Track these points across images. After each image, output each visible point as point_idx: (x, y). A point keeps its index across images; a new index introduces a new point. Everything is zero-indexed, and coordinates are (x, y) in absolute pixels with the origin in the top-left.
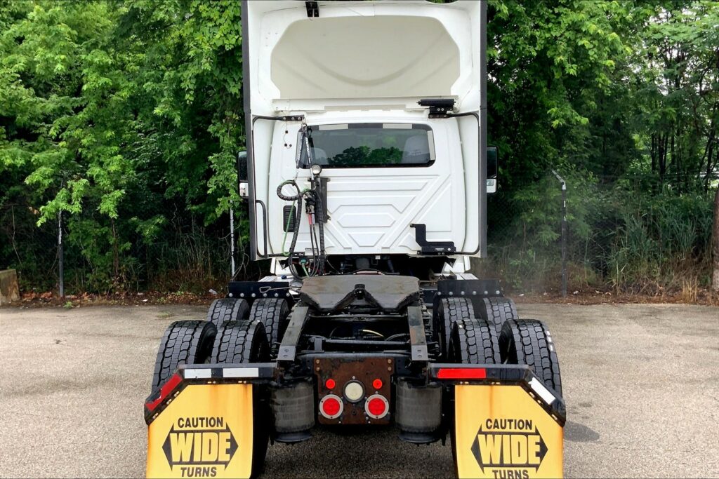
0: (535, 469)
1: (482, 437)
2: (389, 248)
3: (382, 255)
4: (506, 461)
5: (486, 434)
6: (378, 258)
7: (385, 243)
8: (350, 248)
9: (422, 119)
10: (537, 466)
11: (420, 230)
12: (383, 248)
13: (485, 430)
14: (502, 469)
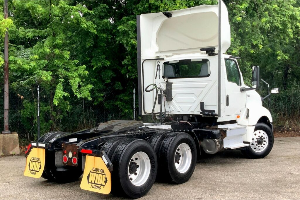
0: (103, 186)
1: (91, 173)
2: (193, 112)
3: (192, 115)
4: (96, 182)
5: (92, 172)
6: (191, 116)
7: (192, 110)
8: (180, 112)
9: (206, 56)
10: (104, 186)
11: (202, 104)
12: (191, 112)
13: (92, 171)
14: (94, 185)
